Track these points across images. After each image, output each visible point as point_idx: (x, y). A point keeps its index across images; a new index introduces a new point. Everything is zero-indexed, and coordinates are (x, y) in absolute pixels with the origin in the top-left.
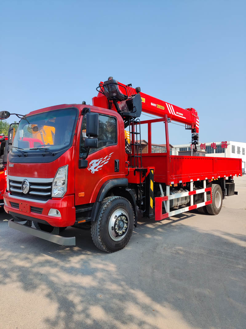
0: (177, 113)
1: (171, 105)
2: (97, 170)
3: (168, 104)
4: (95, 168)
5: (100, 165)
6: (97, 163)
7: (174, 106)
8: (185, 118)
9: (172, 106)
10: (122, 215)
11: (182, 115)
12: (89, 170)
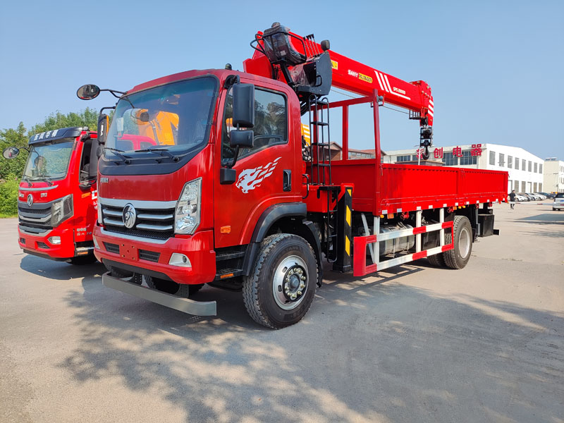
0: (395, 89)
1: (383, 74)
2: (252, 187)
3: (379, 72)
4: (249, 184)
5: (257, 179)
6: (252, 175)
7: (388, 76)
8: (409, 99)
9: (385, 76)
10: (297, 266)
11: (404, 92)
12: (238, 187)
